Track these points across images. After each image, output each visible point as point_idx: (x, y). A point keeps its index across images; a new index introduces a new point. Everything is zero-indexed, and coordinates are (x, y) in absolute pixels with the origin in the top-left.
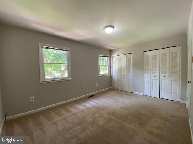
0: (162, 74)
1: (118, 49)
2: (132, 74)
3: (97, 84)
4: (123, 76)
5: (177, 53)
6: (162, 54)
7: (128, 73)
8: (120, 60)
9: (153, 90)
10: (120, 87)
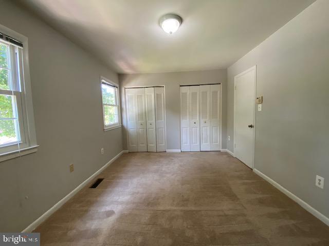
0: (202, 118)
1: (136, 75)
2: (163, 120)
3: (102, 149)
4: (149, 126)
5: (217, 92)
6: (203, 92)
7: (158, 120)
8: (141, 96)
9: (193, 142)
10: (142, 147)
